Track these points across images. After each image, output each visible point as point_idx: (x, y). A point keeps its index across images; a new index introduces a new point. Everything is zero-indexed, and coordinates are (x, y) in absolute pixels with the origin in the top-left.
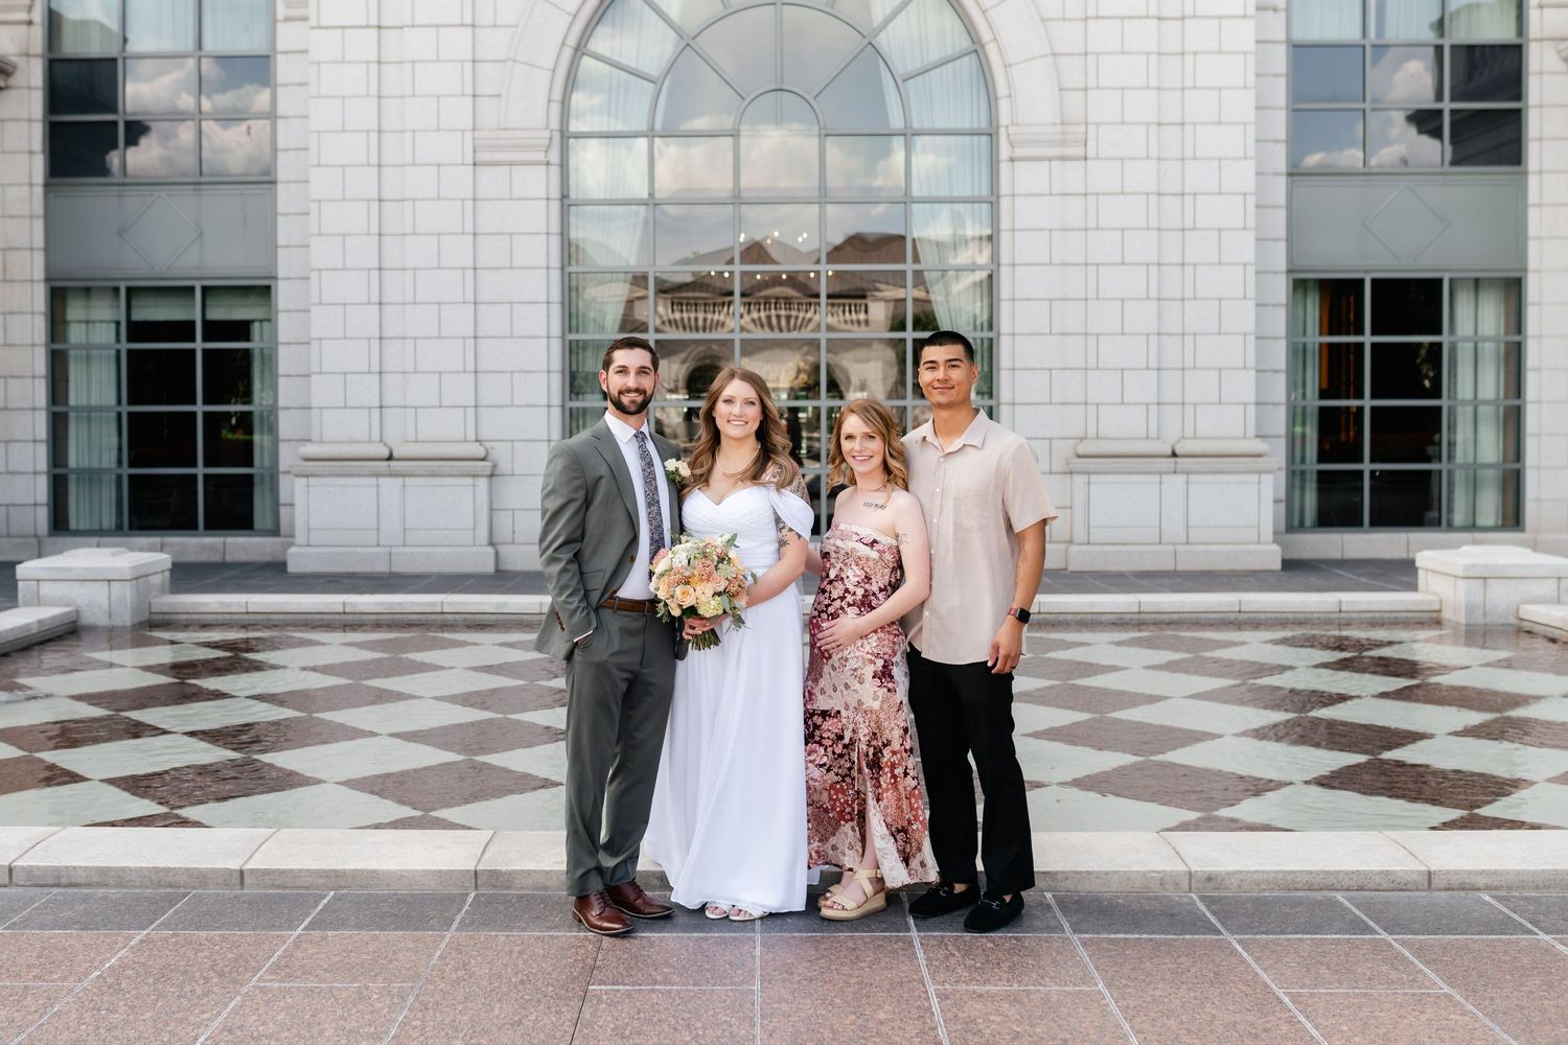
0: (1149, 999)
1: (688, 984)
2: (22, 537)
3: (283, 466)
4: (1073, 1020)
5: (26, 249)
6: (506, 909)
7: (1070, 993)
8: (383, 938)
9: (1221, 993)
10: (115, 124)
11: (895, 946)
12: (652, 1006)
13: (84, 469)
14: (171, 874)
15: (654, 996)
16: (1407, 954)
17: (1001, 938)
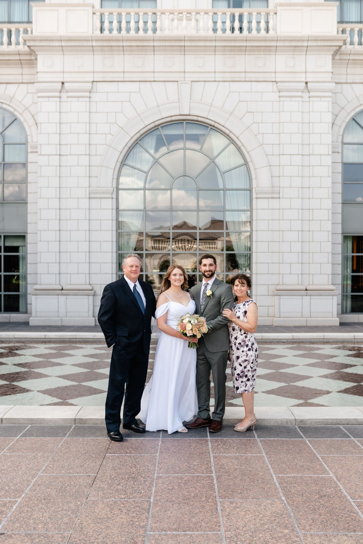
1: (137, 454)
4: (254, 465)
6: (84, 430)
7: (254, 456)
8: (44, 439)
9: (301, 456)
11: (202, 442)
12: (125, 460)
15: (126, 457)
16: (359, 444)
17: (235, 439)
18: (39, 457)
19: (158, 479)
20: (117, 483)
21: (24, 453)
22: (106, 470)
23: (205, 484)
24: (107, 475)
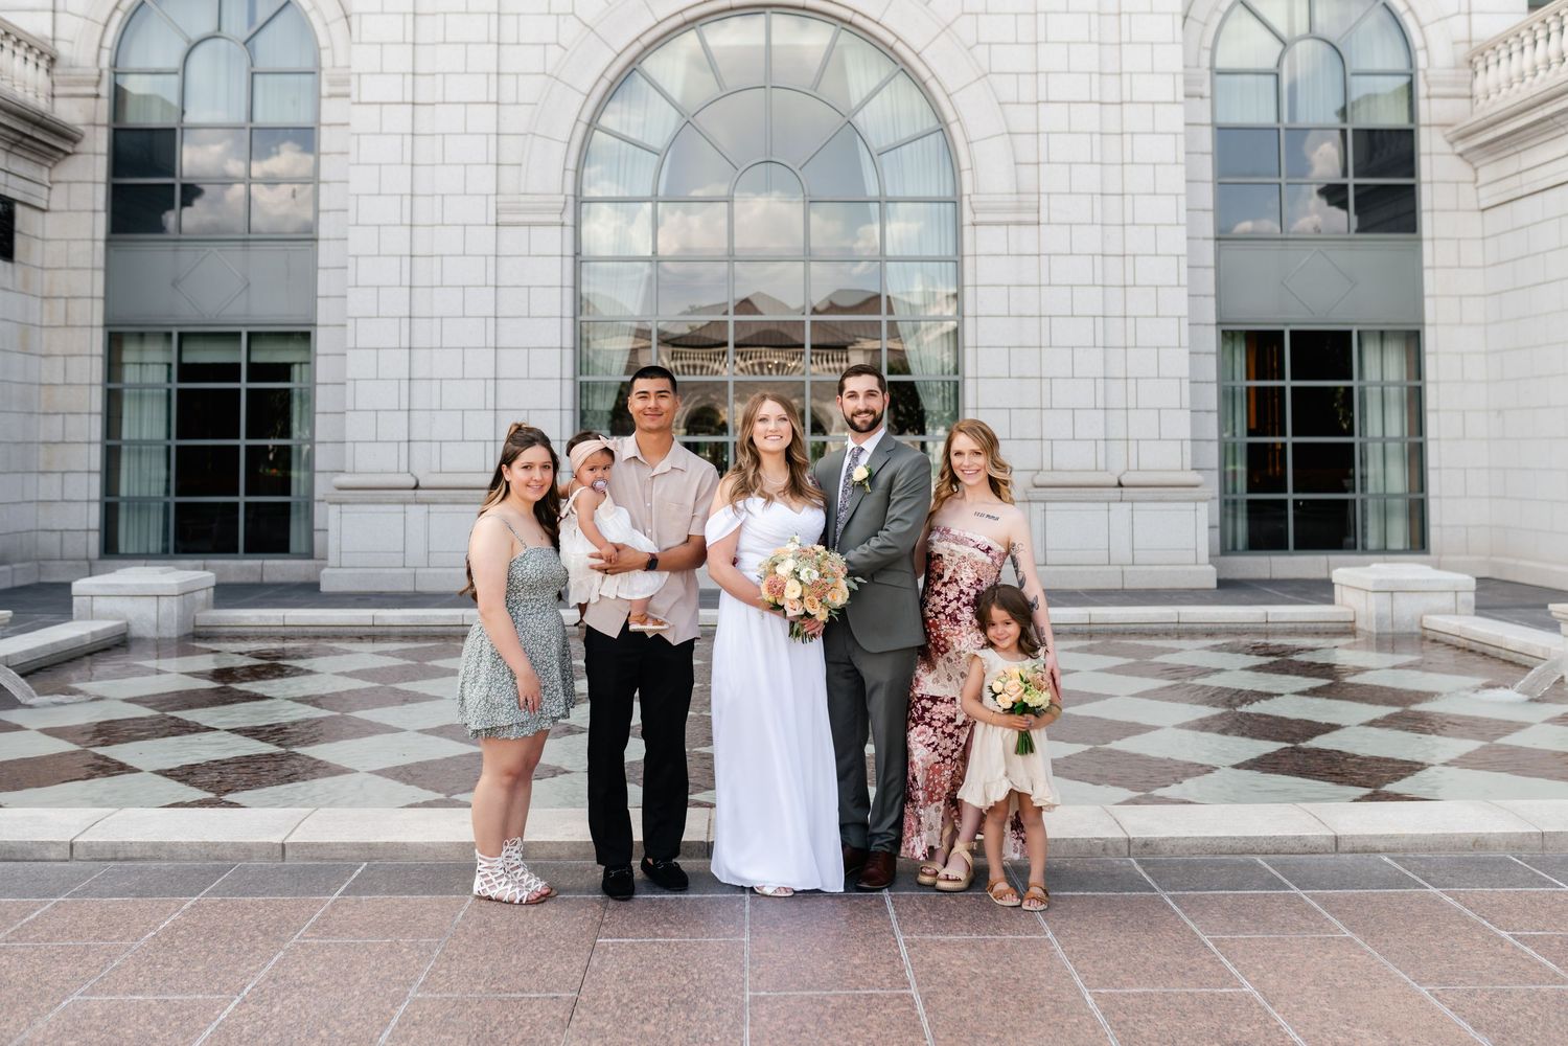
0: (1092, 945)
1: (685, 937)
2: (74, 560)
3: (317, 496)
4: (1024, 963)
5: (87, 297)
7: (1021, 941)
8: (412, 902)
9: (1154, 940)
10: (172, 186)
11: (869, 904)
12: (654, 955)
13: (134, 497)
14: (218, 848)
15: (655, 948)
16: (1315, 905)
18: (405, 950)
19: (757, 1005)
20: (641, 1017)
21: (360, 938)
22: (602, 983)
23: (893, 1017)
24: (607, 997)
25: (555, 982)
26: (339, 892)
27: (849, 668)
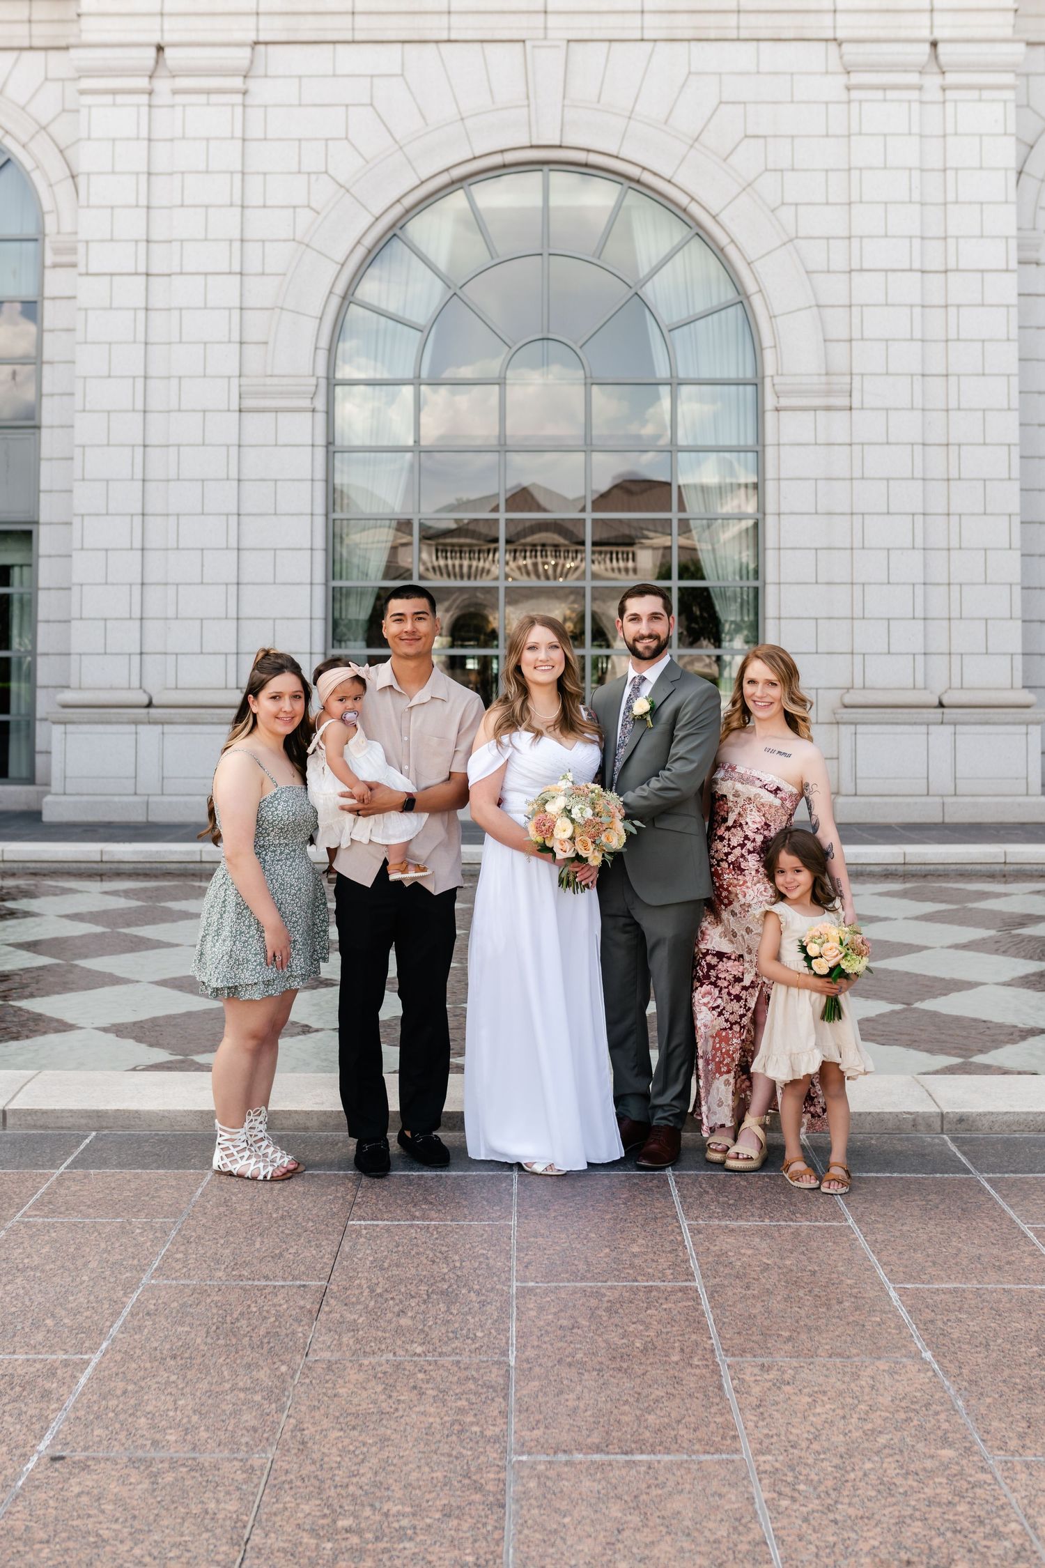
0: (897, 1234)
1: (446, 1220)
3: (40, 713)
4: (821, 1254)
7: (820, 1228)
8: (145, 1176)
9: (968, 1228)
11: (651, 1185)
12: (411, 1240)
15: (413, 1231)
18: (138, 1231)
19: (524, 1297)
20: (396, 1309)
21: (88, 1217)
22: (354, 1270)
23: (675, 1312)
24: (360, 1286)
25: (303, 1269)
26: (65, 1165)
27: (628, 921)
